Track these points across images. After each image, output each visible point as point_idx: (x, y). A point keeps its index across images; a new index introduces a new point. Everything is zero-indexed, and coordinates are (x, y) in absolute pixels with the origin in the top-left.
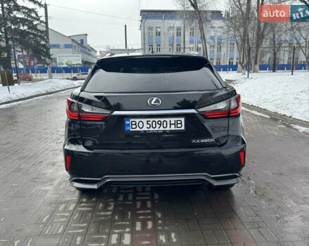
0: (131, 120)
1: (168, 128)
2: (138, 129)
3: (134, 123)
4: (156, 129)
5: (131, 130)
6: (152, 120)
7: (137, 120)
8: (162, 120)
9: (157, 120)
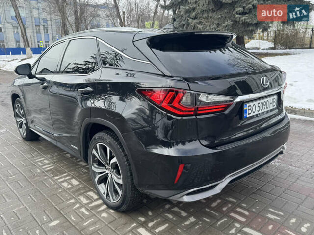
0: (248, 105)
1: (269, 109)
2: (252, 114)
3: (250, 108)
4: (263, 111)
5: (248, 116)
6: (260, 101)
7: (252, 104)
8: (266, 100)
9: (263, 101)
